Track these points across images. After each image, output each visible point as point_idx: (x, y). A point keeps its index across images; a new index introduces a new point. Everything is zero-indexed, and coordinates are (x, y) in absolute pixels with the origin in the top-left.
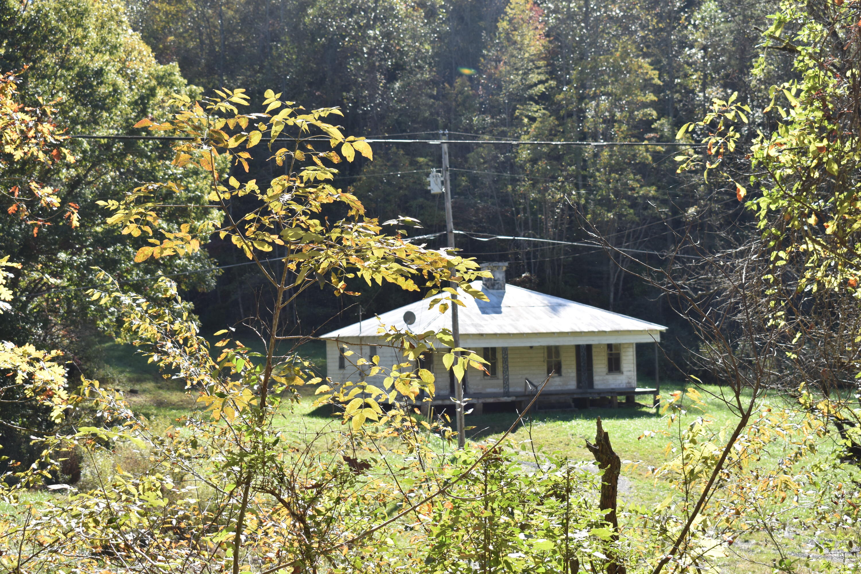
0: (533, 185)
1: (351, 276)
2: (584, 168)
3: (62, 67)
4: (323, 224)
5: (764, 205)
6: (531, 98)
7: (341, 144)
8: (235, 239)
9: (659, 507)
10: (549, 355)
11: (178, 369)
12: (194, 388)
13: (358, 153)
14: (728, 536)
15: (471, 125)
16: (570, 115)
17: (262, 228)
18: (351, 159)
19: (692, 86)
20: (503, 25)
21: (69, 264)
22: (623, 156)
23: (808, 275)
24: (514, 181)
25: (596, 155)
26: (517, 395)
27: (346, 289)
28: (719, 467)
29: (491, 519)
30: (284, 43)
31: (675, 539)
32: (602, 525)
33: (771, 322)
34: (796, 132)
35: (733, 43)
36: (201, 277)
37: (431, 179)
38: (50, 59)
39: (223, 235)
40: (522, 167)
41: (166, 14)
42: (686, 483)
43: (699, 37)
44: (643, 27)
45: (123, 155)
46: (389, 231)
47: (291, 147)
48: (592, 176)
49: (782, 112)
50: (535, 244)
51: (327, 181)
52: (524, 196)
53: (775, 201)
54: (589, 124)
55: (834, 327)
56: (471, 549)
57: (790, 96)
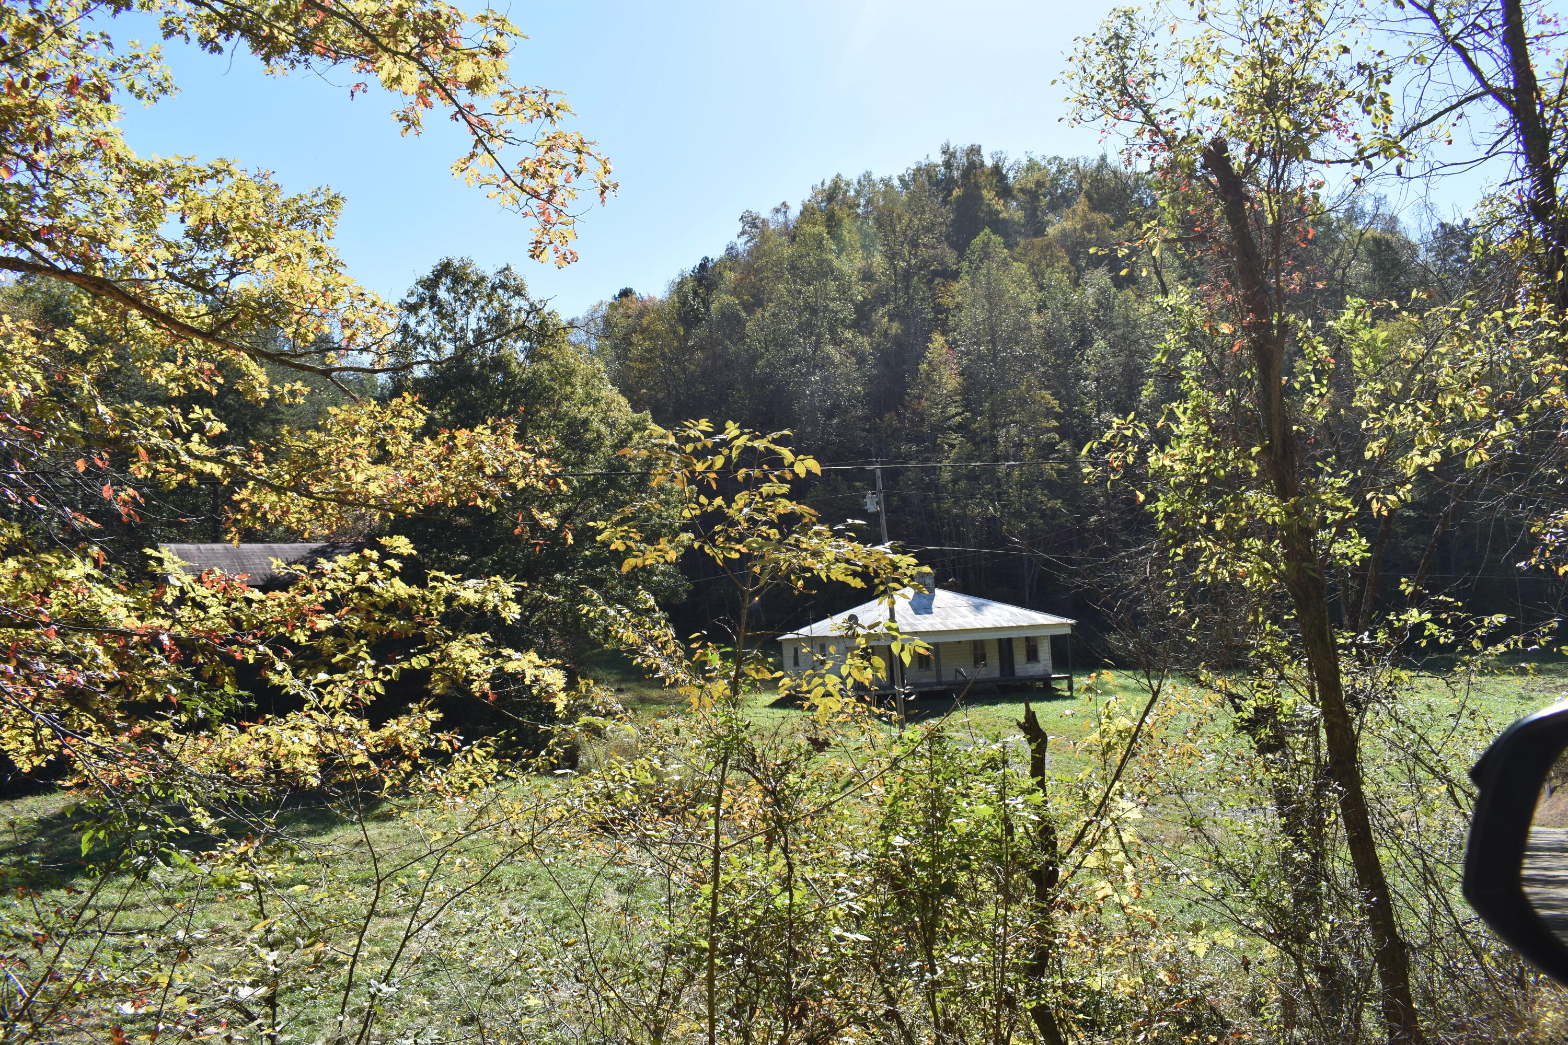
0: (955, 503)
1: (808, 575)
2: (999, 486)
3: (555, 418)
4: (781, 533)
5: (1160, 509)
6: (950, 428)
7: (792, 464)
8: (706, 549)
9: (1081, 776)
10: (975, 648)
11: (658, 669)
12: (672, 686)
13: (808, 472)
14: (1144, 799)
15: (900, 453)
16: (984, 441)
17: (729, 539)
18: (803, 475)
19: (1087, 412)
20: (924, 367)
21: (563, 583)
22: (1032, 474)
23: (1201, 567)
24: (938, 499)
25: (1008, 475)
26: (949, 684)
27: (804, 587)
28: (1134, 740)
29: (937, 790)
30: (739, 391)
31: (1097, 803)
32: (1034, 791)
33: (1173, 610)
34: (1187, 444)
35: (1122, 374)
36: (675, 593)
37: (867, 500)
38: (544, 413)
39: (696, 545)
40: (945, 487)
41: (639, 371)
42: (1104, 754)
43: (1092, 370)
44: (1044, 364)
45: (607, 489)
46: (838, 534)
47: (750, 466)
48: (1006, 492)
49: (1173, 427)
50: (959, 553)
51: (783, 496)
52: (948, 511)
53: (1171, 505)
54: (1001, 448)
55: (1226, 614)
56: (919, 817)
57: (1179, 413)
